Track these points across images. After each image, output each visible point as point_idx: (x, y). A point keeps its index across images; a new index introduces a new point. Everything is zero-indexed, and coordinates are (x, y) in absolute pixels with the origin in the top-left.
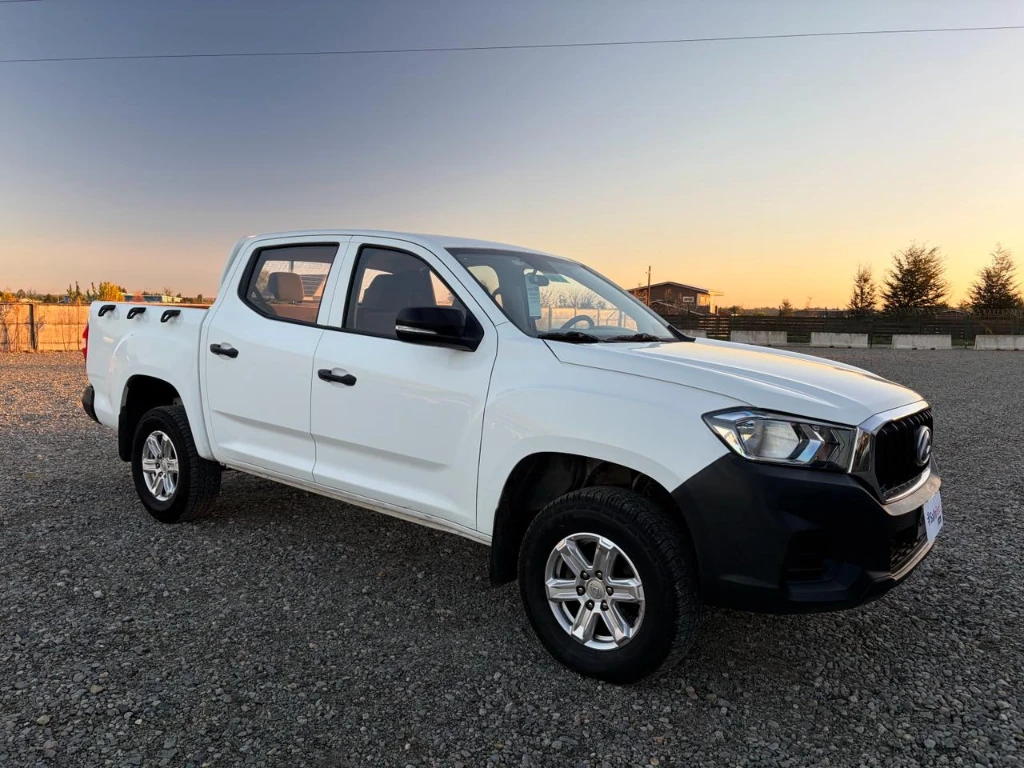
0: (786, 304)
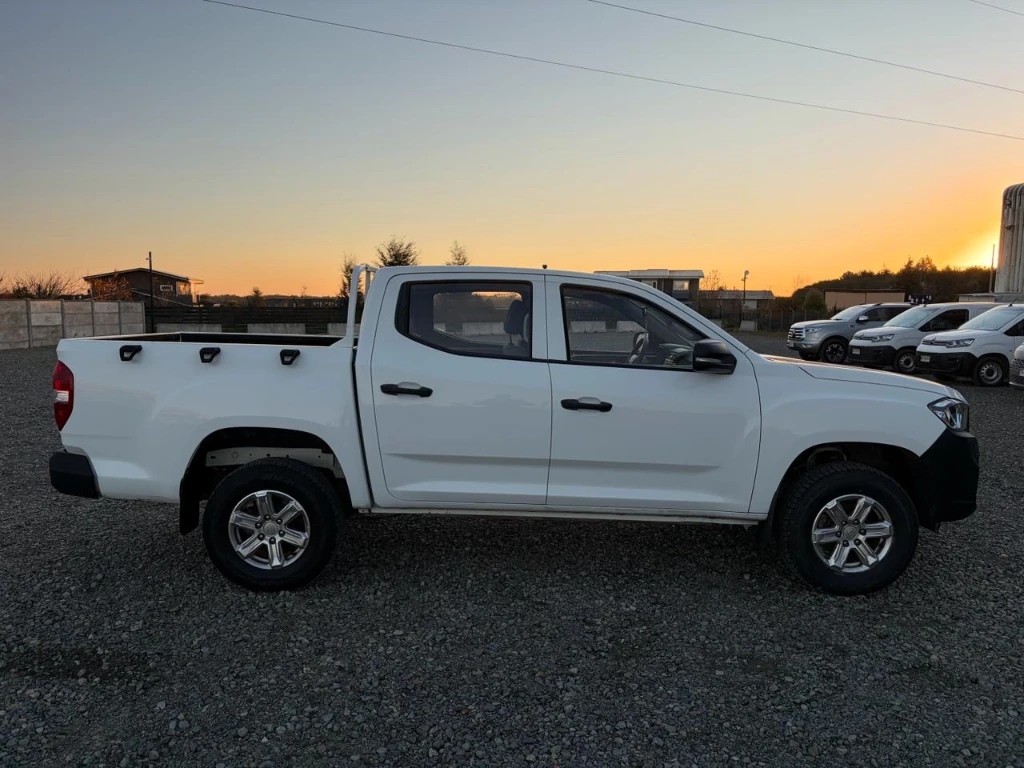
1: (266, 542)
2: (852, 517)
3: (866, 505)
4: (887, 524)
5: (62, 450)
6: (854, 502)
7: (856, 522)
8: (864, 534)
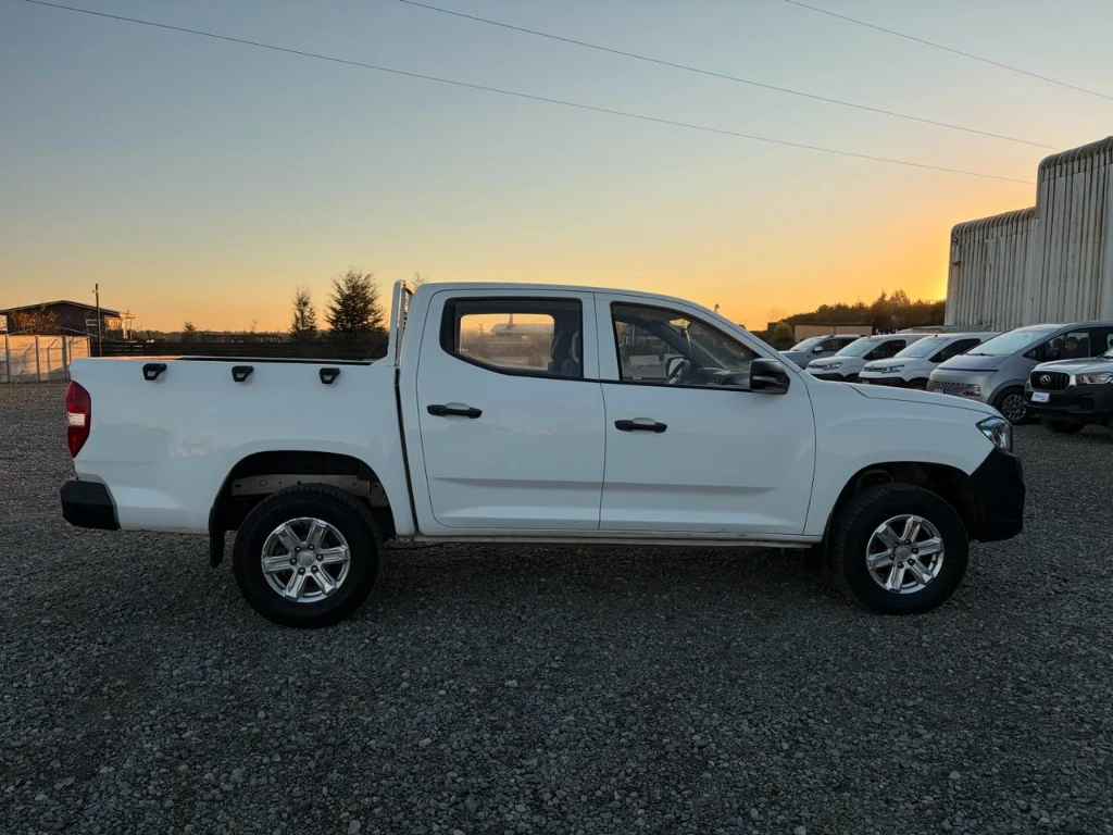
0: (189, 327)
1: (309, 573)
2: (903, 538)
3: (915, 524)
4: (937, 540)
5: (74, 479)
6: (903, 522)
7: (908, 542)
8: (916, 553)
